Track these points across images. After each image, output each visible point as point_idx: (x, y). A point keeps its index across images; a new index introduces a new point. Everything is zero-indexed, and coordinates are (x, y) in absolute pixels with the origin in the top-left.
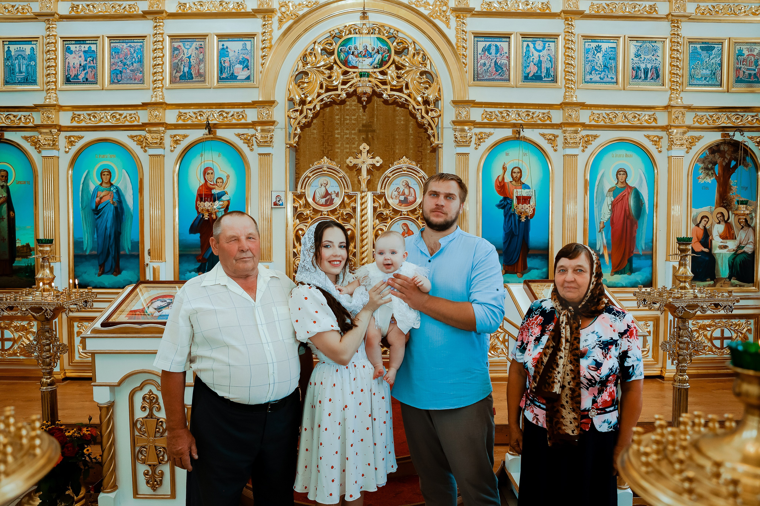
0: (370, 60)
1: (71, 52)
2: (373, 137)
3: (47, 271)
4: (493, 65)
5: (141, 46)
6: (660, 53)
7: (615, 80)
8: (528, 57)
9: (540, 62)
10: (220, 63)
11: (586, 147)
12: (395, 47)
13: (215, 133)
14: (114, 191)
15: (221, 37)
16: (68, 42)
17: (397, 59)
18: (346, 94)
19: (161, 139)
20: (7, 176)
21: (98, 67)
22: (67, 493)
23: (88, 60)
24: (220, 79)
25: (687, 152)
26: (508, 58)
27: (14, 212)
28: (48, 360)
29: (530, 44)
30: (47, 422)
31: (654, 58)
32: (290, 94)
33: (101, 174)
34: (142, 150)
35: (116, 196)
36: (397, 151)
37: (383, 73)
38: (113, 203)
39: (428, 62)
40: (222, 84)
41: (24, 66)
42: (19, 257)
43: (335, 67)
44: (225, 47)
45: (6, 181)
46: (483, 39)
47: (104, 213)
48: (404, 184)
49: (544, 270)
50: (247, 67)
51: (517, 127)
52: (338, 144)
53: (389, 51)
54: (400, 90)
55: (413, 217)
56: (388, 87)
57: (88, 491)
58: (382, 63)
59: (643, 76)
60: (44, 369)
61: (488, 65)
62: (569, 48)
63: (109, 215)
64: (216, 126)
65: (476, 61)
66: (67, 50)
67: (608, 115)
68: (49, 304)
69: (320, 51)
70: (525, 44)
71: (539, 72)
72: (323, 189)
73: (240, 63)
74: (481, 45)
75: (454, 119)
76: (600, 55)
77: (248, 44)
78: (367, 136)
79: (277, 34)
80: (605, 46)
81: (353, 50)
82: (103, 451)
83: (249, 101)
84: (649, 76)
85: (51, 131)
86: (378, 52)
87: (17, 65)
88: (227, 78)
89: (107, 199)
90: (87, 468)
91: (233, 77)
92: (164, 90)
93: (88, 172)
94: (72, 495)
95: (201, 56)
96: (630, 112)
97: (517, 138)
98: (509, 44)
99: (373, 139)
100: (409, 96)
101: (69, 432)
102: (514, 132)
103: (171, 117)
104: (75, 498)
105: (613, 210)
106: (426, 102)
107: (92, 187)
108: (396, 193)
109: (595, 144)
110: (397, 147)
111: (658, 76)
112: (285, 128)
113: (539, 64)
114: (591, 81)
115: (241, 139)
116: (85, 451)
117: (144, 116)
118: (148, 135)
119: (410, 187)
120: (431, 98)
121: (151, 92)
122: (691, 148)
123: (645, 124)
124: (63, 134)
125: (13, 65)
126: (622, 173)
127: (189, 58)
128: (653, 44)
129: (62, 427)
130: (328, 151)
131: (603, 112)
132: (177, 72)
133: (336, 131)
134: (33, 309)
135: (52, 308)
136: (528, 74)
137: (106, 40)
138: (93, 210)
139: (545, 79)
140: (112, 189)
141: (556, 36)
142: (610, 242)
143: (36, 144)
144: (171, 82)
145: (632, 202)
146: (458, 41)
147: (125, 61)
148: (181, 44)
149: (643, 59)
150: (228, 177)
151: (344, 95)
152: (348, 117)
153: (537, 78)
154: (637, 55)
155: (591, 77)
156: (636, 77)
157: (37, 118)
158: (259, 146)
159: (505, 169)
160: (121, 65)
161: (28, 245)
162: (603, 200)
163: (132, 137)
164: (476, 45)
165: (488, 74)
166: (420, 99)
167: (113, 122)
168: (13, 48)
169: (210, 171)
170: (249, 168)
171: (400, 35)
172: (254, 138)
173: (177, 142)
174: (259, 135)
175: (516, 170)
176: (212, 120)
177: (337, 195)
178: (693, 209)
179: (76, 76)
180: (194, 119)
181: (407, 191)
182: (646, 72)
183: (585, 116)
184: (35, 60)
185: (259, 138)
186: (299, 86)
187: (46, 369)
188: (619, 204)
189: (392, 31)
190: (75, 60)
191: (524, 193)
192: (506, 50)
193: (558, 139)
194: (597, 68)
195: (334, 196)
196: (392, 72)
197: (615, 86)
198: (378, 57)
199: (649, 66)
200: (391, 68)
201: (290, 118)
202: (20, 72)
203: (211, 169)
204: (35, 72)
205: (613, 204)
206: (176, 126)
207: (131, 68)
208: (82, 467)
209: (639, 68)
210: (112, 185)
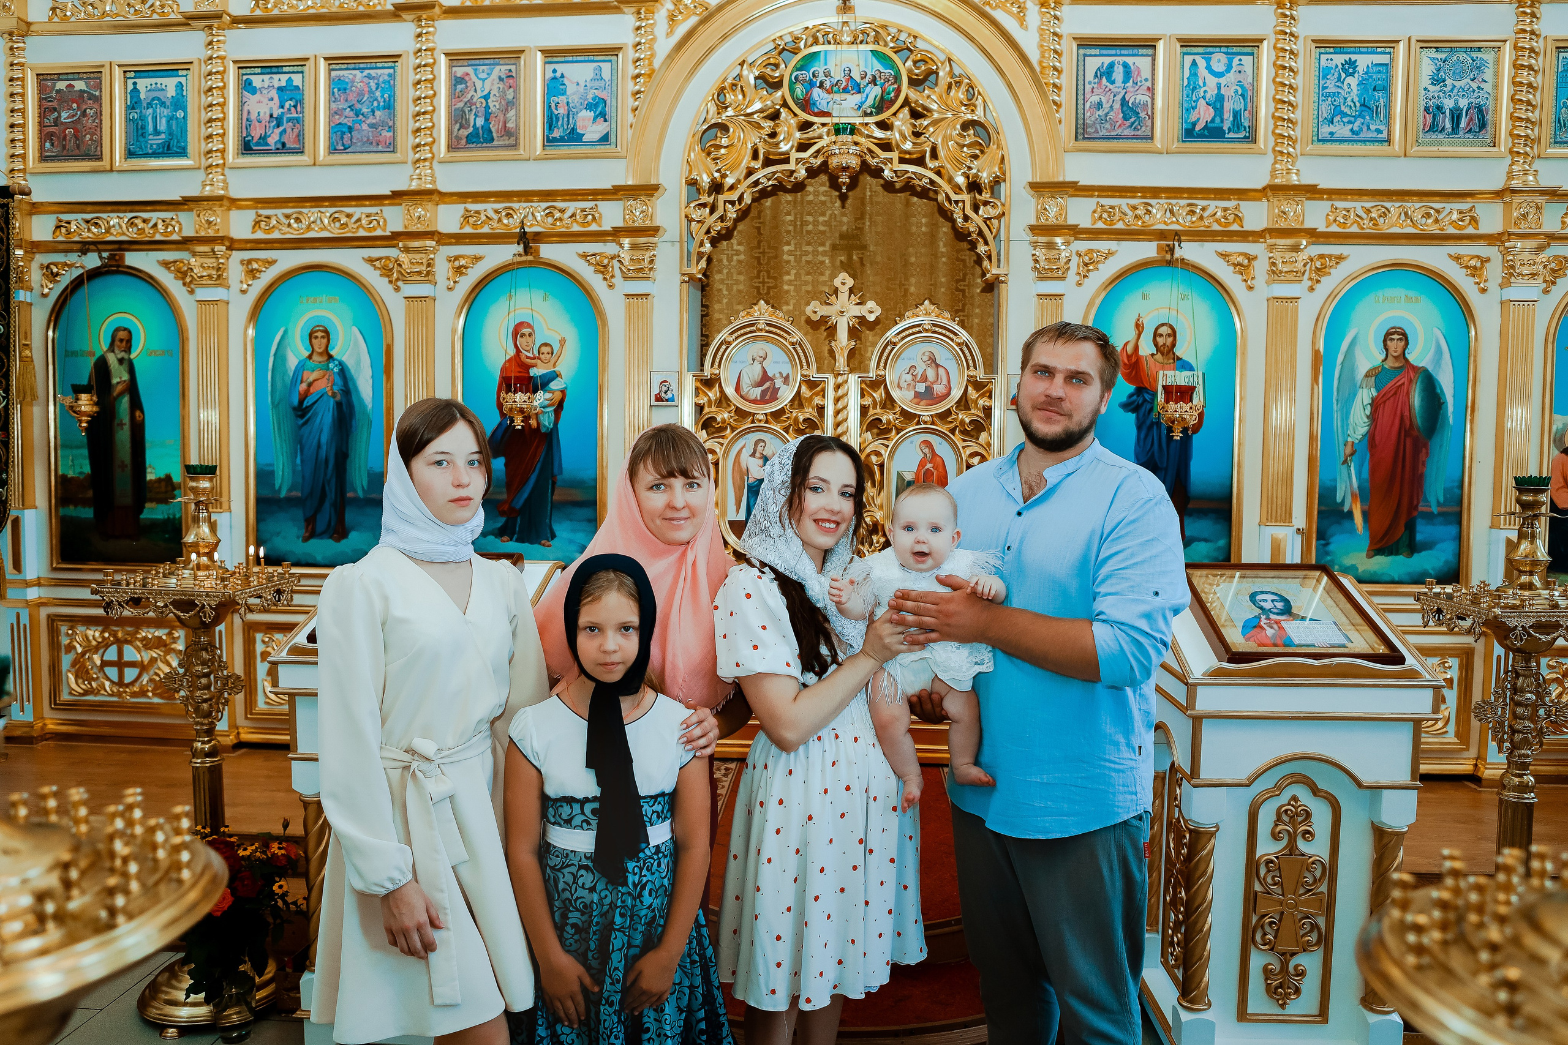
0: (857, 98)
1: (254, 91)
2: (861, 259)
3: (205, 529)
4: (1117, 106)
5: (390, 75)
6: (1488, 74)
7: (1385, 135)
8: (1194, 89)
9: (1220, 98)
10: (548, 108)
11: (1318, 281)
12: (910, 71)
13: (537, 251)
14: (336, 370)
15: (551, 54)
16: (248, 71)
17: (913, 95)
18: (807, 170)
19: (429, 265)
20: (129, 341)
21: (306, 119)
22: (242, 968)
23: (287, 105)
24: (549, 141)
25: (1546, 292)
26: (1151, 90)
27: (142, 412)
28: (205, 705)
29: (1198, 59)
30: (204, 828)
31: (1474, 85)
32: (690, 172)
33: (310, 335)
34: (391, 287)
35: (339, 381)
36: (912, 289)
37: (883, 125)
38: (334, 395)
39: (980, 101)
40: (551, 151)
41: (164, 121)
42: (151, 500)
43: (784, 113)
44: (558, 74)
45: (128, 350)
46: (1097, 51)
47: (315, 414)
48: (925, 358)
49: (1222, 543)
50: (603, 115)
51: (1169, 238)
52: (788, 274)
53: (897, 78)
54: (920, 162)
55: (943, 428)
56: (894, 155)
57: (281, 968)
58: (882, 105)
59: (1448, 125)
60: (197, 723)
61: (1106, 106)
62: (1284, 68)
63: (325, 417)
64: (539, 237)
65: (1081, 97)
66: (247, 86)
67: (1368, 211)
68: (207, 595)
69: (752, 81)
70: (1188, 59)
71: (1218, 120)
72: (757, 368)
73: (590, 107)
74: (1093, 63)
75: (1033, 222)
76: (1353, 81)
77: (606, 68)
78: (850, 257)
79: (664, 45)
80: (1363, 61)
81: (821, 77)
82: (310, 890)
83: (607, 185)
84: (1463, 125)
85: (213, 251)
86: (874, 81)
87: (150, 119)
88: (561, 139)
89: (322, 386)
90: (278, 921)
91: (574, 137)
92: (435, 163)
93: (285, 332)
94: (251, 973)
95: (510, 95)
96: (1418, 205)
97: (1168, 262)
98: (1154, 60)
99: (862, 264)
100: (938, 173)
101: (245, 849)
102: (1159, 248)
103: (448, 219)
104: (257, 979)
105: (1373, 417)
106: (974, 186)
107: (292, 362)
108: (909, 377)
109: (1338, 275)
110: (913, 280)
111: (1483, 126)
112: (681, 241)
113: (1218, 103)
114: (1332, 139)
115: (590, 264)
116: (275, 888)
117: (395, 219)
118: (404, 258)
119: (938, 366)
120: (985, 177)
121: (409, 168)
122: (1554, 283)
123: (1451, 230)
124: (237, 256)
125: (142, 118)
126: (1396, 337)
127: (486, 98)
128: (1474, 55)
129: (232, 840)
130: (769, 288)
131: (1358, 205)
132: (461, 127)
133: (786, 248)
134: (178, 604)
135: (214, 604)
136: (1194, 124)
137: (322, 64)
138: (294, 409)
139: (1232, 135)
140: (331, 365)
141: (1256, 42)
142: (1367, 485)
143: (183, 274)
144: (450, 148)
145: (1416, 399)
146: (1043, 57)
147: (358, 106)
148: (469, 70)
149: (1449, 88)
150: (563, 342)
151: (802, 173)
152: (810, 219)
153: (1213, 133)
154: (1437, 80)
155: (1332, 128)
156: (1433, 128)
157: (188, 224)
158: (626, 278)
159: (1139, 327)
160: (352, 114)
161: (168, 478)
162: (1354, 395)
163: (371, 261)
164: (1081, 63)
165: (1108, 126)
166: (960, 180)
167: (335, 231)
168: (143, 84)
169: (526, 331)
170: (604, 323)
171: (920, 44)
172: (615, 263)
173: (460, 271)
174: (626, 256)
175: (1164, 330)
176: (532, 225)
177: (786, 380)
178: (1556, 417)
179: (263, 138)
180: (495, 225)
181: (931, 374)
182: (1456, 117)
183: (1316, 215)
184: (184, 109)
185: (626, 263)
186: (709, 154)
187: (202, 724)
188: (1389, 404)
189: (903, 37)
190: (262, 106)
191: (1181, 378)
192: (1146, 73)
193: (1254, 263)
194: (1346, 110)
195: (779, 383)
196: (902, 122)
197: (1385, 147)
198: (876, 91)
199: (1463, 103)
200: (900, 115)
201: (690, 220)
202: (156, 132)
203: (529, 326)
204: (184, 131)
205: (1375, 404)
206: (458, 239)
207: (371, 120)
208: (271, 920)
209: (1439, 108)
210: (330, 357)
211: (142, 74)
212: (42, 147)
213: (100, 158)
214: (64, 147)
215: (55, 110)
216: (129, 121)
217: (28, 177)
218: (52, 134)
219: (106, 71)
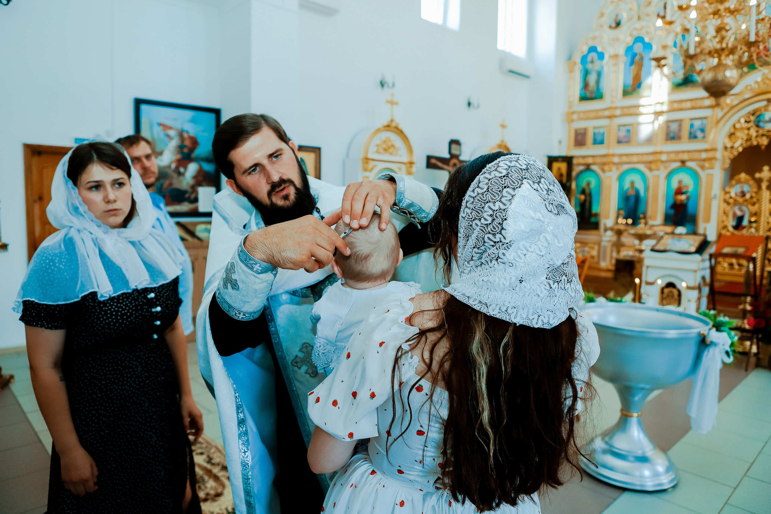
10: (690, 131)
13: (685, 164)
14: (636, 190)
19: (659, 167)
32: (725, 145)
33: (630, 183)
34: (649, 173)
35: (636, 192)
38: (635, 195)
44: (693, 124)
45: (590, 185)
50: (703, 132)
63: (632, 201)
64: (686, 161)
69: (743, 121)
72: (741, 189)
73: (700, 130)
77: (704, 121)
81: (762, 119)
83: (702, 149)
85: (610, 165)
87: (597, 137)
88: (692, 138)
89: (632, 193)
91: (695, 137)
95: (680, 129)
103: (664, 157)
112: (722, 161)
115: (698, 167)
117: (652, 158)
118: (653, 166)
124: (615, 166)
137: (636, 125)
138: (626, 198)
143: (602, 170)
150: (690, 184)
157: (605, 160)
158: (707, 170)
163: (645, 167)
167: (638, 161)
170: (700, 178)
173: (666, 169)
176: (684, 158)
177: (748, 192)
180: (674, 158)
184: (604, 135)
186: (730, 140)
190: (622, 133)
201: (725, 156)
203: (682, 181)
204: (604, 139)
206: (666, 162)
210: (634, 187)
211: (596, 128)
212: (575, 144)
213: (586, 145)
214: (579, 143)
215: (577, 137)
216: (593, 137)
218: (577, 141)
219: (589, 128)
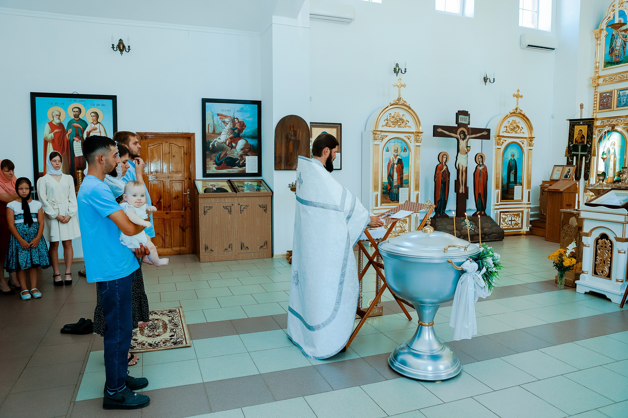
211: (621, 90)
212: (599, 107)
213: (611, 108)
214: (604, 107)
215: (603, 100)
216: (617, 100)
217: (597, 113)
218: (602, 104)
219: (613, 91)
